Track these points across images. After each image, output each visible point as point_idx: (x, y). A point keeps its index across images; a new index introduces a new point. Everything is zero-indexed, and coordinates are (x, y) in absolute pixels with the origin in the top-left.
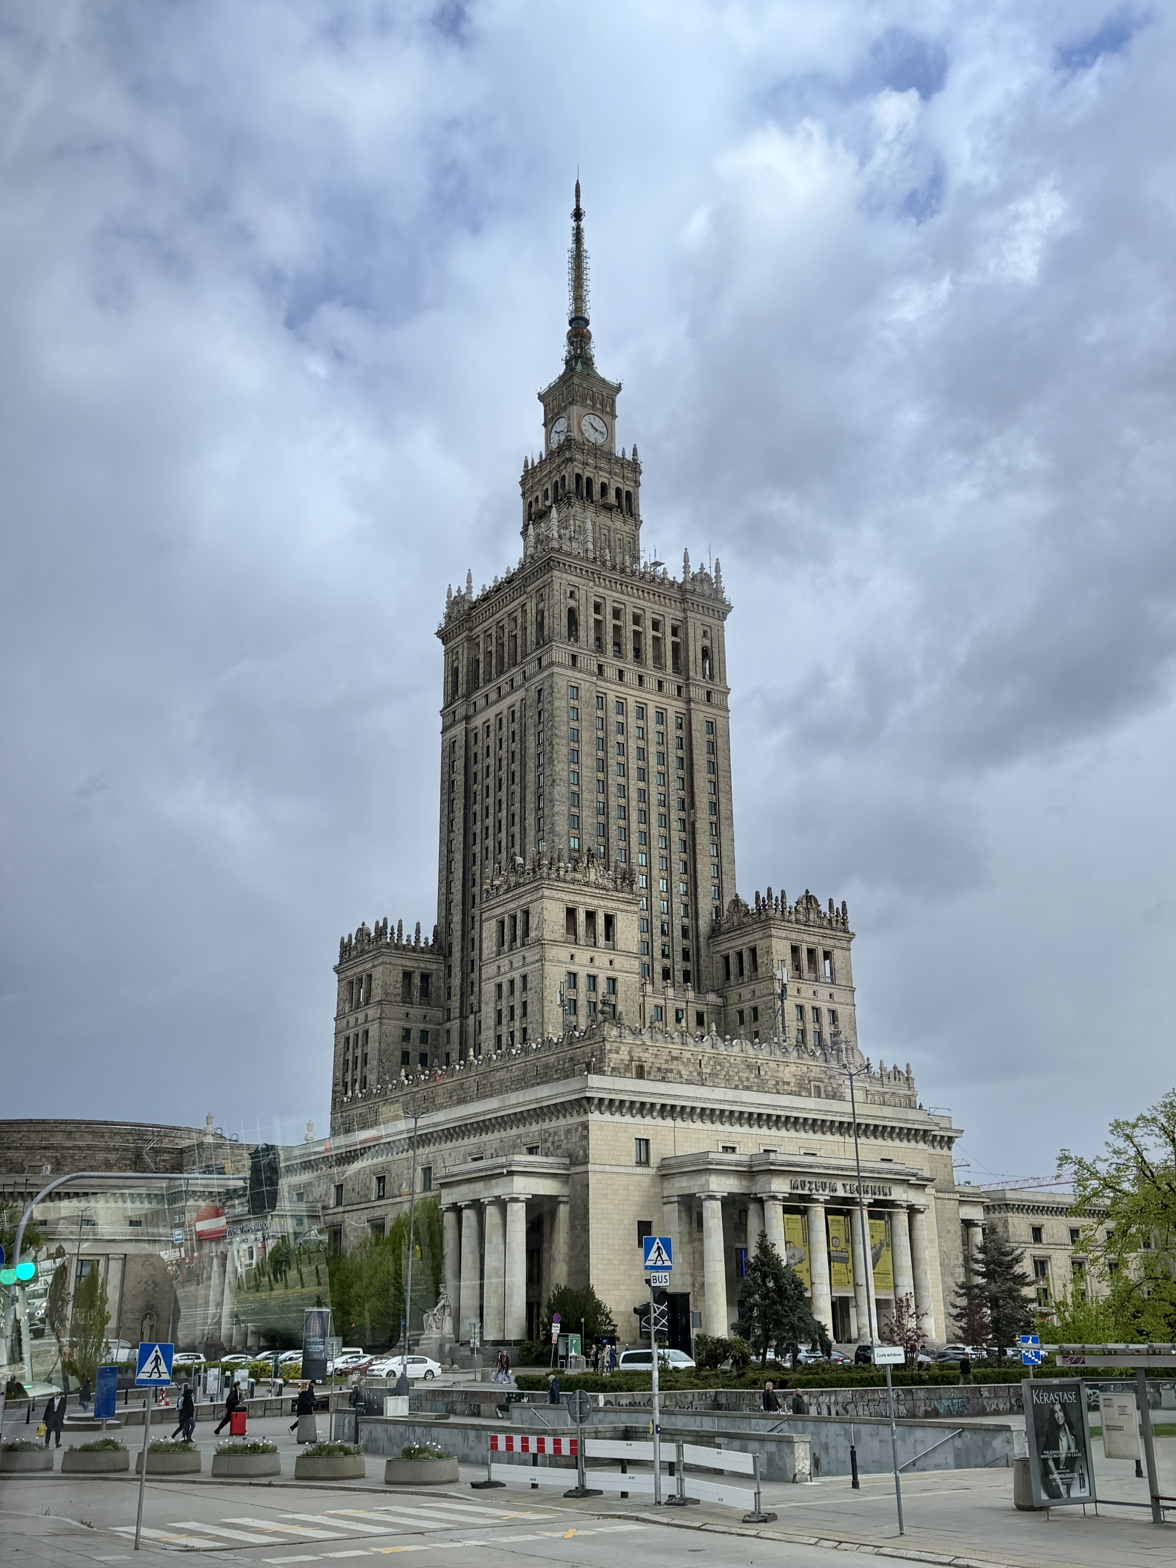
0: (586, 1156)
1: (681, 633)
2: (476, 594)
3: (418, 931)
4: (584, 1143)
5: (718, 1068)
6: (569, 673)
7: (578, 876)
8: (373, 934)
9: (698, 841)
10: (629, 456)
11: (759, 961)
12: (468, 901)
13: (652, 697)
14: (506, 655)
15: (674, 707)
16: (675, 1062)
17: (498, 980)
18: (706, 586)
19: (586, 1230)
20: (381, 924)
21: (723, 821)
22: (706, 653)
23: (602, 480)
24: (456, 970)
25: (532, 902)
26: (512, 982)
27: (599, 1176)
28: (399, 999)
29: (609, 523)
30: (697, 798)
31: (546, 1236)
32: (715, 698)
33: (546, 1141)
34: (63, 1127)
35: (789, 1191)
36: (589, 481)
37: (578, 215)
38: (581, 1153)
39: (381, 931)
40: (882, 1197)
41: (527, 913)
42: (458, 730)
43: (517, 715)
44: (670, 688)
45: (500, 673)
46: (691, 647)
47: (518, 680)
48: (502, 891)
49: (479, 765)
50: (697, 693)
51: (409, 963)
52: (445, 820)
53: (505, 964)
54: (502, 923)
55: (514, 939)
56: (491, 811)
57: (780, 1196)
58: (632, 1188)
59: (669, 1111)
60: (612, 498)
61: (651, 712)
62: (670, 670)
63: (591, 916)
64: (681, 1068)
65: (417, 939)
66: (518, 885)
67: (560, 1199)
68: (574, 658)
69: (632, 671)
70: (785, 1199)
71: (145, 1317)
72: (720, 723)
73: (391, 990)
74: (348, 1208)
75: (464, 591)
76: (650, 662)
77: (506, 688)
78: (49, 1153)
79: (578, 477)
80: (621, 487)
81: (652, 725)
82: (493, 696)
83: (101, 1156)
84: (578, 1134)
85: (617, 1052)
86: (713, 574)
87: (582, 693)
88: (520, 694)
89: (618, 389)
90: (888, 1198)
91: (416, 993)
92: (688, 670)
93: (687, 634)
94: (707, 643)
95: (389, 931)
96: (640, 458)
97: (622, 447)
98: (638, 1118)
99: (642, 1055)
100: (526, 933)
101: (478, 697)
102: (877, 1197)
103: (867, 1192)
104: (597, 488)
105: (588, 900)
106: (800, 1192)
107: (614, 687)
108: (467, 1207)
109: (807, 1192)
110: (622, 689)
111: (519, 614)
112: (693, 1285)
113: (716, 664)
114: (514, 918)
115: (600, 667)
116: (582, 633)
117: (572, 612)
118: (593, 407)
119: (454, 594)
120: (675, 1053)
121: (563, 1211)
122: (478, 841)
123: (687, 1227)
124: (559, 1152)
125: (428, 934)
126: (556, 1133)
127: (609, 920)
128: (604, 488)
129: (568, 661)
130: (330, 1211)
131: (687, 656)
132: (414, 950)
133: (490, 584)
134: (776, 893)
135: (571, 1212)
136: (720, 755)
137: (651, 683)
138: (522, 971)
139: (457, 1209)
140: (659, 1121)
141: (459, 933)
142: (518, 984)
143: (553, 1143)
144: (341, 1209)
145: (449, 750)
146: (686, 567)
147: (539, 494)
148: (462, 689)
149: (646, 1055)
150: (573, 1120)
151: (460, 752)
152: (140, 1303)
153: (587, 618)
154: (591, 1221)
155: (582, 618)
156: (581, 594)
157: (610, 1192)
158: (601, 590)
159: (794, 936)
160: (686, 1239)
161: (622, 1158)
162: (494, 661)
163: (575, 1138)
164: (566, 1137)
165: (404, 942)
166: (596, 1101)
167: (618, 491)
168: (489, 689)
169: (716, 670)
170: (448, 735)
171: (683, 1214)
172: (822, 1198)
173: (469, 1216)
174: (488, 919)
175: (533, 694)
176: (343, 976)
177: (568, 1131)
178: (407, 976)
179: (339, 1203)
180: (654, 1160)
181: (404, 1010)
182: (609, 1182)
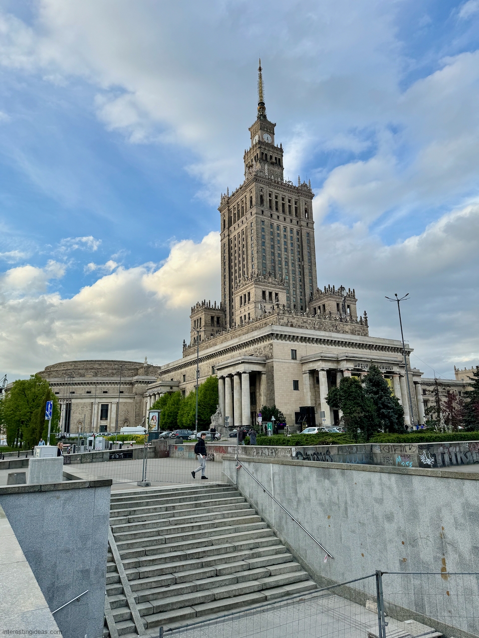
0: (272, 356)
1: (298, 204)
2: (230, 194)
3: (215, 304)
4: (271, 351)
5: (321, 326)
6: (261, 216)
7: (266, 280)
8: (201, 305)
9: (305, 271)
10: (279, 147)
11: (326, 308)
12: (231, 294)
13: (289, 225)
14: (240, 213)
15: (296, 228)
16: (305, 323)
17: (241, 316)
18: (305, 188)
19: (273, 383)
20: (203, 302)
21: (313, 265)
22: (306, 211)
23: (271, 154)
24: (228, 315)
25: (251, 289)
26: (245, 316)
27: (277, 363)
28: (210, 325)
29: (273, 169)
30: (304, 258)
31: (257, 387)
32: (310, 225)
33: (256, 352)
34: (97, 363)
35: (353, 367)
36: (266, 155)
37: (260, 69)
38: (270, 355)
39: (203, 304)
40: (389, 370)
41: (249, 293)
42: (226, 239)
43: (245, 232)
44: (294, 222)
45: (238, 219)
46: (301, 208)
47: (245, 220)
48: (241, 287)
49: (233, 250)
50: (304, 223)
51: (213, 314)
52: (223, 269)
53: (242, 310)
54: (241, 297)
55: (245, 302)
56: (237, 264)
57: (350, 369)
58: (290, 368)
59: (304, 339)
60: (274, 160)
61: (288, 229)
62: (294, 216)
63: (270, 294)
64: (307, 325)
65: (215, 306)
66: (246, 284)
67: (262, 372)
68: (263, 211)
69: (282, 216)
70: (352, 370)
71: (125, 423)
72: (311, 233)
73: (207, 322)
74: (187, 382)
75: (226, 194)
76: (288, 213)
77: (240, 224)
78: (93, 371)
79: (263, 153)
80: (277, 157)
81: (289, 234)
82: (237, 227)
83: (110, 371)
84: (269, 348)
85: (283, 319)
86: (308, 184)
87: (265, 223)
88: (245, 225)
89: (275, 125)
90: (392, 370)
91: (215, 323)
92: (300, 216)
93: (300, 204)
94: (306, 207)
95: (206, 304)
96: (283, 147)
97: (277, 143)
98: (292, 342)
99: (292, 320)
100: (249, 300)
101: (232, 228)
102: (387, 370)
103: (383, 368)
104: (268, 157)
105: (269, 288)
106: (358, 368)
107: (276, 221)
108: (227, 377)
109: (360, 368)
110: (279, 222)
111: (244, 199)
112: (316, 404)
113: (309, 214)
114: (245, 295)
115: (271, 215)
116: (265, 203)
117: (261, 196)
118: (267, 131)
119: (223, 195)
120: (305, 320)
121: (264, 377)
122: (233, 274)
123: (313, 382)
124: (261, 355)
125: (218, 304)
126: (260, 349)
127: (276, 294)
128: (271, 157)
129: (261, 213)
130: (182, 384)
131: (300, 211)
132: (214, 309)
133: (235, 191)
134: (331, 286)
135: (267, 377)
136: (312, 243)
137: (288, 220)
138: (248, 312)
139: (223, 378)
140: (300, 343)
141: (228, 304)
142: (247, 316)
143: (259, 352)
144: (185, 383)
145: (223, 246)
146: (299, 182)
147: (250, 161)
148: (227, 226)
149: (294, 320)
150: (266, 343)
151: (227, 247)
152: (123, 418)
153: (267, 199)
154: (275, 380)
155: (265, 198)
156: (264, 190)
157: (282, 369)
158: (271, 189)
159: (338, 300)
160: (312, 387)
161: (286, 357)
162: (236, 216)
163: (267, 349)
164: (264, 349)
165: (211, 307)
166: (275, 335)
167: (276, 158)
168: (236, 225)
169: (310, 216)
170: (223, 241)
171: (311, 378)
172: (366, 370)
173: (227, 380)
174: (237, 296)
175: (249, 224)
176: (192, 319)
177: (265, 347)
178: (212, 318)
179: (184, 381)
180: (298, 357)
181: (212, 328)
182: (282, 365)
